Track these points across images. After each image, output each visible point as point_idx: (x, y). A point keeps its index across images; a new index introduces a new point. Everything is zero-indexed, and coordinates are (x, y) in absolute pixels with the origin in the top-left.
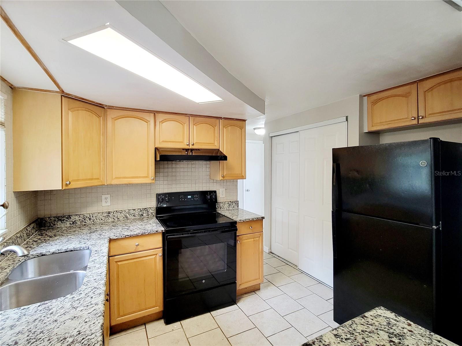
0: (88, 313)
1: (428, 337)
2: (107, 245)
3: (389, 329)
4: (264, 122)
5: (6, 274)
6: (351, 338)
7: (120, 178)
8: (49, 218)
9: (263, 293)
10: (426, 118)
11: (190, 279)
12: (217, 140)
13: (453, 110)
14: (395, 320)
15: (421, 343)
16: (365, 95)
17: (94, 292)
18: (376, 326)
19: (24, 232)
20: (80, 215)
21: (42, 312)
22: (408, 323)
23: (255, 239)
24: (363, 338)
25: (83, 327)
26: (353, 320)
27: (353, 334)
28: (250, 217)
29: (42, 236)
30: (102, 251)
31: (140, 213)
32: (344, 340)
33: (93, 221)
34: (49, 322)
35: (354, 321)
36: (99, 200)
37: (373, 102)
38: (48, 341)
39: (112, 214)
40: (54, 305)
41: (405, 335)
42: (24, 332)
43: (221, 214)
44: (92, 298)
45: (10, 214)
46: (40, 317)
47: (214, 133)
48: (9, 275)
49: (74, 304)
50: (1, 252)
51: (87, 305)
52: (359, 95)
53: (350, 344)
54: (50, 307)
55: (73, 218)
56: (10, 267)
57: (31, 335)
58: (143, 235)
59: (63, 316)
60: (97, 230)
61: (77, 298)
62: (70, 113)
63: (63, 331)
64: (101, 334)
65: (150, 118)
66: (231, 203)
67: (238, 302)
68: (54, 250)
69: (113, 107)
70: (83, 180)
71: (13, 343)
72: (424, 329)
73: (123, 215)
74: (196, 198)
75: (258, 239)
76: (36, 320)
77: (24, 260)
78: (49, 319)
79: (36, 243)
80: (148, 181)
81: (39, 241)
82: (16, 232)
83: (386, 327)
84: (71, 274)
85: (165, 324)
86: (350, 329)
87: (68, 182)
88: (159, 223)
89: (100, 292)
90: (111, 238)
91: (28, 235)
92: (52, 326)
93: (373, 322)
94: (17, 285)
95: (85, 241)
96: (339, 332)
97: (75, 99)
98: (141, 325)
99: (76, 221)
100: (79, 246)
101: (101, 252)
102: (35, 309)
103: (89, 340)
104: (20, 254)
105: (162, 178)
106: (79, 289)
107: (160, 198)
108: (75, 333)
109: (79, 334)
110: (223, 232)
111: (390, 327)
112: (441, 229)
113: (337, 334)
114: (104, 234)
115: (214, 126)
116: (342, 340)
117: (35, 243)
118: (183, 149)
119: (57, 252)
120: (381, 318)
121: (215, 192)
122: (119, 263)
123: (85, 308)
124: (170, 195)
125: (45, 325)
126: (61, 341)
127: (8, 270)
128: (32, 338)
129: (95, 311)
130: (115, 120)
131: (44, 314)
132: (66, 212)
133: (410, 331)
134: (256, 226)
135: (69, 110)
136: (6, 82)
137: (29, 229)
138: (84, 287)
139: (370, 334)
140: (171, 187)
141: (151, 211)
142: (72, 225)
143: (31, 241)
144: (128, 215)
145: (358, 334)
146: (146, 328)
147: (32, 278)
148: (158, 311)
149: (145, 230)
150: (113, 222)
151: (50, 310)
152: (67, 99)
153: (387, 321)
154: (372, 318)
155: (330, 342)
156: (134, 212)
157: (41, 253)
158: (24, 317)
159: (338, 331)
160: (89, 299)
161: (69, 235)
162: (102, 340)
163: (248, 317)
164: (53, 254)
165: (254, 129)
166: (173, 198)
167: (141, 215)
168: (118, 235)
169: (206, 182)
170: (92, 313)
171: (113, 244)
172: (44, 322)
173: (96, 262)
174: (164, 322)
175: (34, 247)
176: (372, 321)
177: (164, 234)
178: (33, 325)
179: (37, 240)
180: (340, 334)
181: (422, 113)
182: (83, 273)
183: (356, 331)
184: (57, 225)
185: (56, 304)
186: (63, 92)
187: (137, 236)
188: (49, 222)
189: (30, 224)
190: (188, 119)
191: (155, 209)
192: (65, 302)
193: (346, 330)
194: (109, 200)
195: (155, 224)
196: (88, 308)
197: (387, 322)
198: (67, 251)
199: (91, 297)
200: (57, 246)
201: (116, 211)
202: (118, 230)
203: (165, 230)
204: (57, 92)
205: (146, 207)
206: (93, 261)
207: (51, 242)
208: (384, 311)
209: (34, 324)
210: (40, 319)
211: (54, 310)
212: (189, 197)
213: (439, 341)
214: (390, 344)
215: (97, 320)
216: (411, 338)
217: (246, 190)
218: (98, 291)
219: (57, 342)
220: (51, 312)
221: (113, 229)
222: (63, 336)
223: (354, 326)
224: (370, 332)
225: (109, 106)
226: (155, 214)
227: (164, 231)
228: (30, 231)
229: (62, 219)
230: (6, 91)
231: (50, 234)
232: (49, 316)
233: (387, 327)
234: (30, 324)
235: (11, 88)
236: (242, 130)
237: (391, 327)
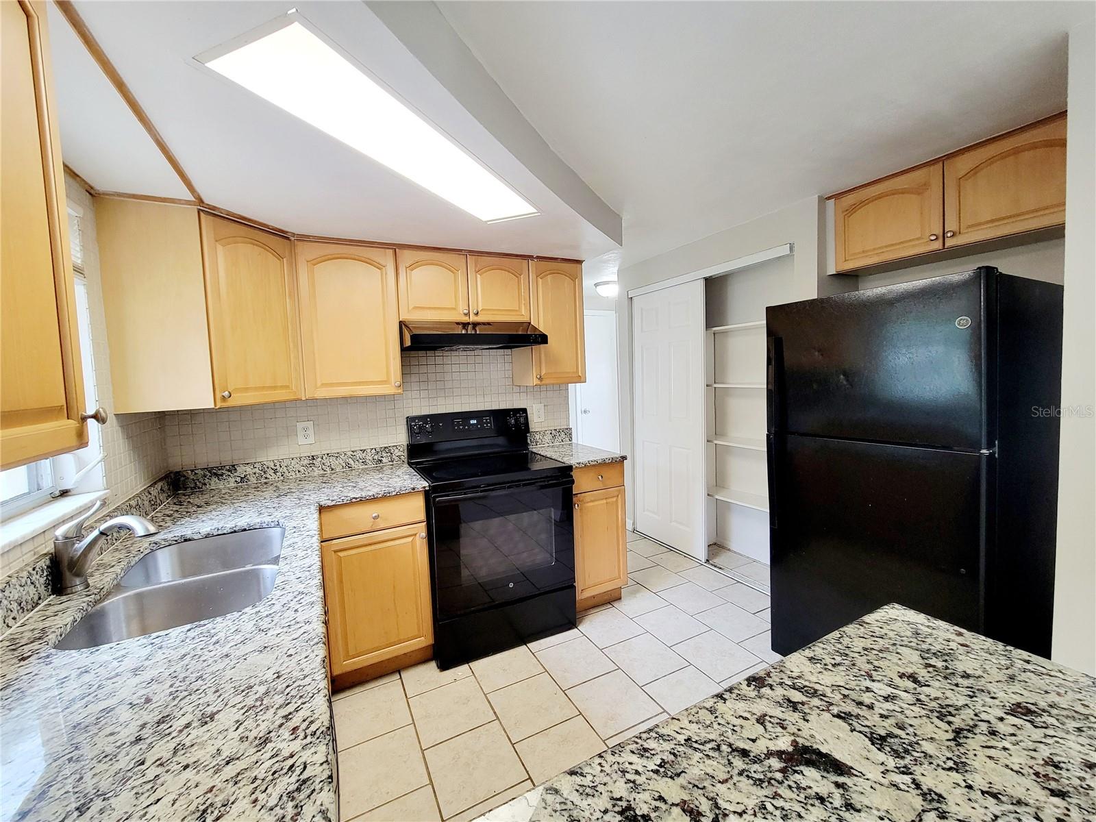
0: (291, 638)
1: (1003, 655)
2: (316, 515)
3: (919, 643)
4: (616, 269)
5: (115, 576)
6: (844, 662)
7: (332, 385)
8: (192, 471)
9: (628, 605)
10: (961, 236)
11: (479, 583)
12: (524, 304)
13: (1018, 215)
14: (928, 626)
15: (990, 666)
16: (829, 197)
17: (299, 601)
18: (890, 639)
19: (145, 498)
20: (255, 463)
21: (195, 642)
22: (956, 631)
23: (608, 500)
24: (869, 662)
25: (285, 665)
26: (841, 629)
27: (847, 655)
28: (599, 457)
29: (181, 505)
30: (308, 527)
31: (376, 457)
32: (830, 667)
33: (282, 475)
34: (213, 659)
35: (844, 632)
36: (291, 433)
37: (847, 210)
38: (215, 692)
39: (320, 459)
40: (219, 627)
41: (954, 653)
42: (164, 678)
43: (537, 454)
44: (296, 611)
45: (112, 459)
46: (194, 649)
47: (519, 289)
48: (121, 578)
49: (261, 624)
50: (101, 530)
51: (287, 625)
52: (817, 196)
53: (843, 674)
54: (212, 631)
55: (241, 470)
56: (122, 563)
57: (178, 684)
58: (386, 497)
59: (242, 647)
60: (292, 490)
61: (267, 613)
62: (220, 248)
63: (244, 673)
64: (324, 675)
65: (387, 258)
66: (555, 433)
67: (580, 622)
68: (208, 529)
69: (308, 236)
70: (256, 389)
71: (140, 700)
72: (990, 640)
73: (341, 462)
74: (487, 423)
75: (614, 499)
76: (185, 655)
77: (150, 551)
78: (212, 654)
79: (172, 518)
80: (389, 389)
81: (176, 515)
82: (127, 496)
83: (912, 640)
84: (248, 572)
85: (438, 670)
86: (839, 646)
87: (227, 393)
88: (416, 473)
89: (311, 600)
90: (322, 503)
91: (154, 505)
92: (221, 666)
93: (883, 631)
94: (139, 597)
95: (269, 510)
96: (816, 653)
97: (227, 218)
98: (393, 673)
99: (248, 476)
100: (259, 520)
101: (305, 528)
102: (183, 636)
103: (301, 688)
104: (140, 531)
105: (415, 386)
106: (268, 597)
107: (415, 425)
108: (270, 675)
109: (278, 677)
110: (542, 487)
111: (920, 639)
112: (996, 455)
113: (813, 656)
114: (306, 497)
115: (518, 275)
116: (827, 667)
117: (168, 518)
118: (458, 323)
119: (215, 534)
120: (899, 624)
121: (524, 410)
122: (341, 554)
123: (285, 630)
124: (435, 418)
125: (205, 664)
126: (243, 691)
127: (117, 569)
128: (180, 688)
129: (306, 634)
130: (314, 265)
131: (202, 645)
132: (227, 459)
133: (962, 645)
134: (610, 474)
135: (216, 241)
136: (78, 178)
137: (154, 492)
138: (279, 593)
139: (881, 655)
140: (435, 403)
141: (397, 453)
142: (240, 484)
143: (159, 515)
144: (352, 462)
145: (856, 655)
146: (401, 678)
147: (169, 582)
148: (424, 645)
149: (389, 487)
150: (323, 476)
151: (213, 636)
152: (211, 218)
153: (912, 628)
154: (879, 624)
155: (801, 672)
156: (364, 454)
157: (182, 536)
158: (160, 652)
159: (813, 651)
160: (290, 614)
161: (236, 501)
162: (327, 686)
163: (601, 650)
164: (206, 537)
165: (596, 285)
166: (441, 424)
167: (379, 460)
168: (336, 498)
169: (504, 391)
170: (300, 639)
171: (327, 516)
172: (202, 659)
173: (296, 547)
174: (437, 666)
175: (167, 525)
176: (881, 630)
177: (427, 494)
178: (180, 665)
179: (172, 512)
180: (820, 656)
181: (951, 225)
182: (272, 569)
183: (852, 650)
184: (210, 485)
185: (224, 624)
186: (201, 201)
187: (374, 499)
188: (193, 480)
189: (155, 483)
190: (464, 261)
191: (406, 448)
192: (243, 620)
193: (830, 648)
194: (311, 432)
195: (408, 476)
196: (290, 630)
197: (912, 630)
198: (235, 532)
199: (294, 609)
200: (213, 521)
201: (328, 454)
202: (335, 490)
203: (429, 486)
204: (188, 202)
205: (386, 446)
206: (290, 546)
207: (200, 516)
208: (903, 611)
209: (183, 663)
210: (193, 653)
211: (222, 635)
212: (473, 422)
213: (1028, 662)
214: (927, 670)
215: (313, 651)
216: (968, 658)
217: (583, 410)
218: (308, 599)
219: (233, 695)
220: (214, 639)
221: (324, 488)
222: (244, 683)
223: (846, 641)
224: (881, 651)
225: (298, 236)
226: (406, 459)
227: (427, 488)
228: (156, 496)
229: (220, 472)
230: (79, 199)
231: (197, 501)
232: (211, 648)
233: (915, 640)
234: (172, 663)
235: (90, 194)
236: (574, 281)
237: (923, 640)
